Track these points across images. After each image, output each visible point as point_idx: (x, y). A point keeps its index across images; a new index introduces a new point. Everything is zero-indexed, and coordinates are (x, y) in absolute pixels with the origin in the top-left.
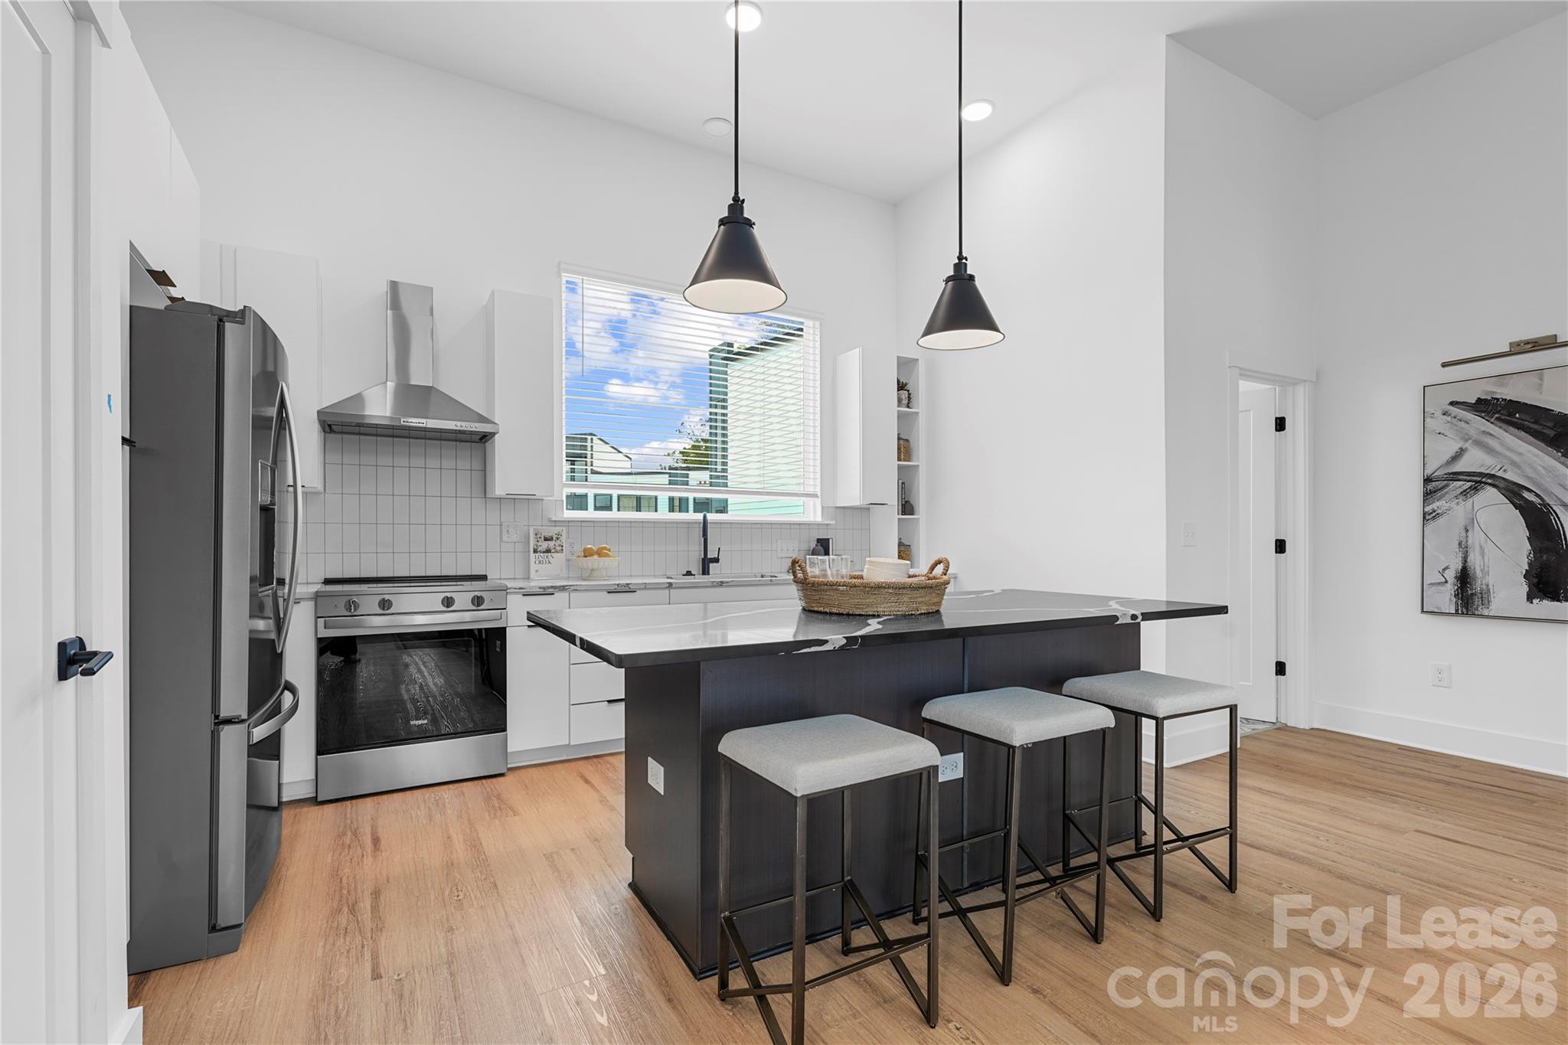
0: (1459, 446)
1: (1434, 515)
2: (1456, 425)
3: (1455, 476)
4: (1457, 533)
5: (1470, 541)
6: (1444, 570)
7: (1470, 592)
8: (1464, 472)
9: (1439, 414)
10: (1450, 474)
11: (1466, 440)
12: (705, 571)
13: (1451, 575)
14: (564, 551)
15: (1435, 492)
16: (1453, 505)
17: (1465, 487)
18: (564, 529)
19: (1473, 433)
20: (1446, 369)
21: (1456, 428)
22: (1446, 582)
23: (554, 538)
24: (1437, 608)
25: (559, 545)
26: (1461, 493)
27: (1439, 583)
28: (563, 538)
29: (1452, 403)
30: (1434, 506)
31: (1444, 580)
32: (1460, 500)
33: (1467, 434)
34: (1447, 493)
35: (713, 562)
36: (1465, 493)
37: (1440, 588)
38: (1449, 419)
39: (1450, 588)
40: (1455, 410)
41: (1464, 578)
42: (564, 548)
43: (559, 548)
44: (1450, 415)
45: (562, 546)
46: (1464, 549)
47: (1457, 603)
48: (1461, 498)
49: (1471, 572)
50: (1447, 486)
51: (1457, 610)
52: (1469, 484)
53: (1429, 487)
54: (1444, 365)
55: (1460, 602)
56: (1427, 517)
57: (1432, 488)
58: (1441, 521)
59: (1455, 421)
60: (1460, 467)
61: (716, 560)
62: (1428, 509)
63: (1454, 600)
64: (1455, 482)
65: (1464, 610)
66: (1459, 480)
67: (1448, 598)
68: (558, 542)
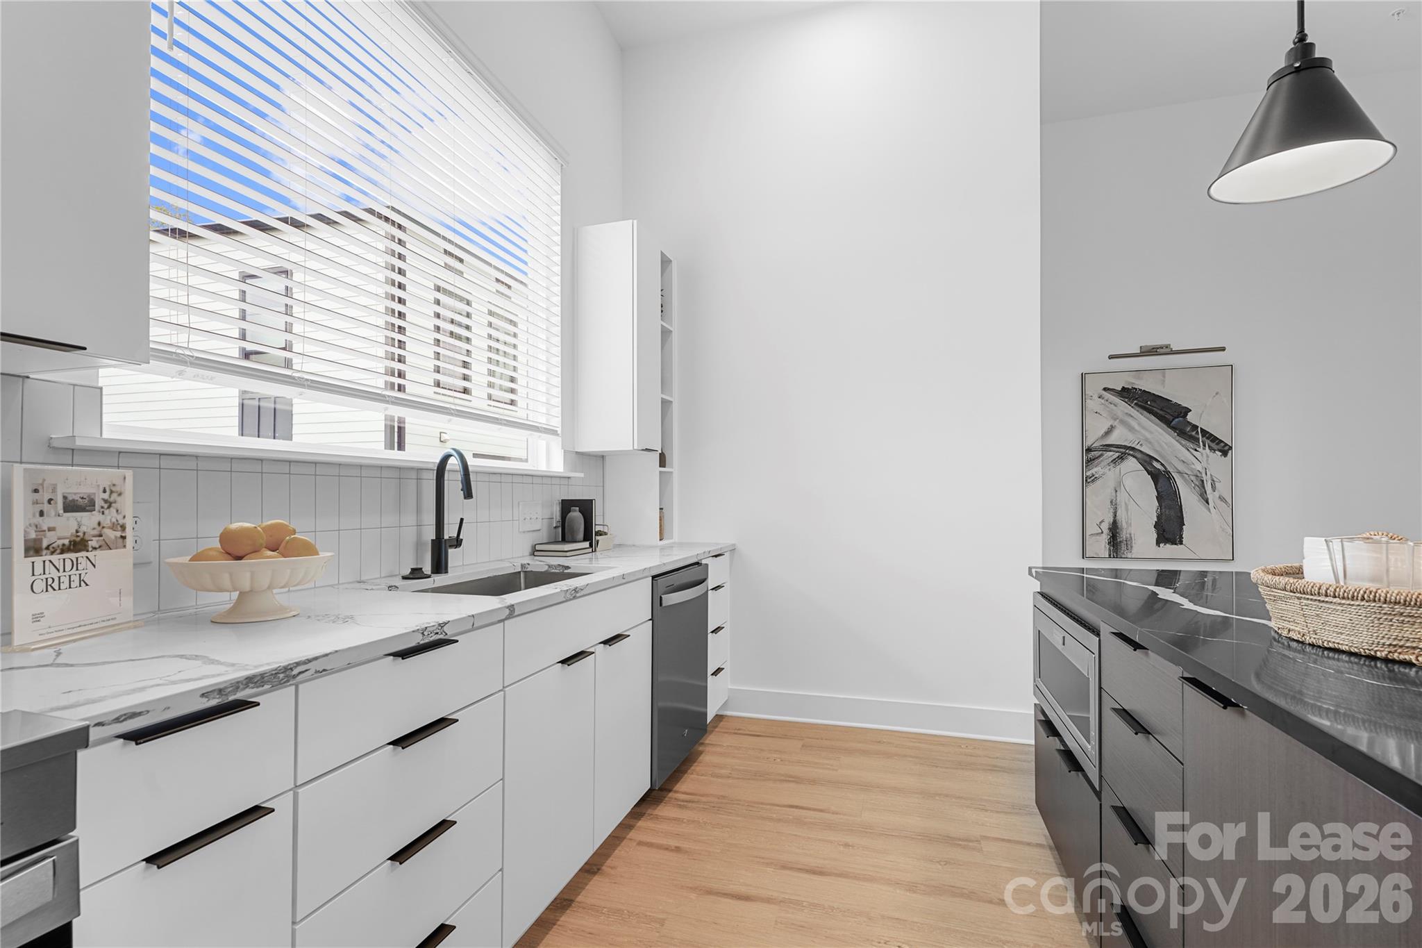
0: (1110, 424)
1: (1093, 478)
2: (1108, 407)
3: (1108, 447)
4: (1108, 493)
5: (1118, 501)
6: (1101, 523)
7: (1119, 540)
8: (1114, 445)
9: (1096, 397)
10: (1104, 446)
11: (1115, 420)
12: (440, 566)
13: (1105, 527)
14: (129, 542)
15: (1094, 460)
16: (1106, 470)
17: (1115, 457)
18: (129, 474)
19: (1120, 414)
20: (1112, 360)
21: (1108, 409)
22: (1102, 533)
23: (99, 503)
24: (1096, 554)
25: (113, 527)
26: (1112, 461)
27: (1097, 534)
28: (127, 504)
29: (1105, 389)
30: (1093, 471)
31: (1100, 531)
32: (1111, 467)
33: (1115, 415)
34: (1102, 461)
35: (451, 546)
36: (1114, 461)
37: (1098, 537)
38: (1103, 401)
39: (1105, 538)
40: (1106, 394)
41: (1114, 529)
42: (129, 533)
43: (111, 534)
44: (1103, 398)
45: (123, 528)
46: (1114, 505)
47: (1110, 550)
48: (1112, 465)
49: (1119, 525)
50: (1102, 455)
51: (1110, 555)
52: (1117, 454)
53: (1089, 456)
54: (1111, 357)
55: (1112, 548)
56: (1087, 481)
57: (1090, 456)
58: (1098, 483)
59: (1107, 403)
60: (1113, 439)
61: (457, 542)
62: (1089, 473)
63: (1108, 546)
64: (1108, 453)
65: (1115, 555)
66: (1110, 451)
67: (1103, 546)
68: (110, 517)
